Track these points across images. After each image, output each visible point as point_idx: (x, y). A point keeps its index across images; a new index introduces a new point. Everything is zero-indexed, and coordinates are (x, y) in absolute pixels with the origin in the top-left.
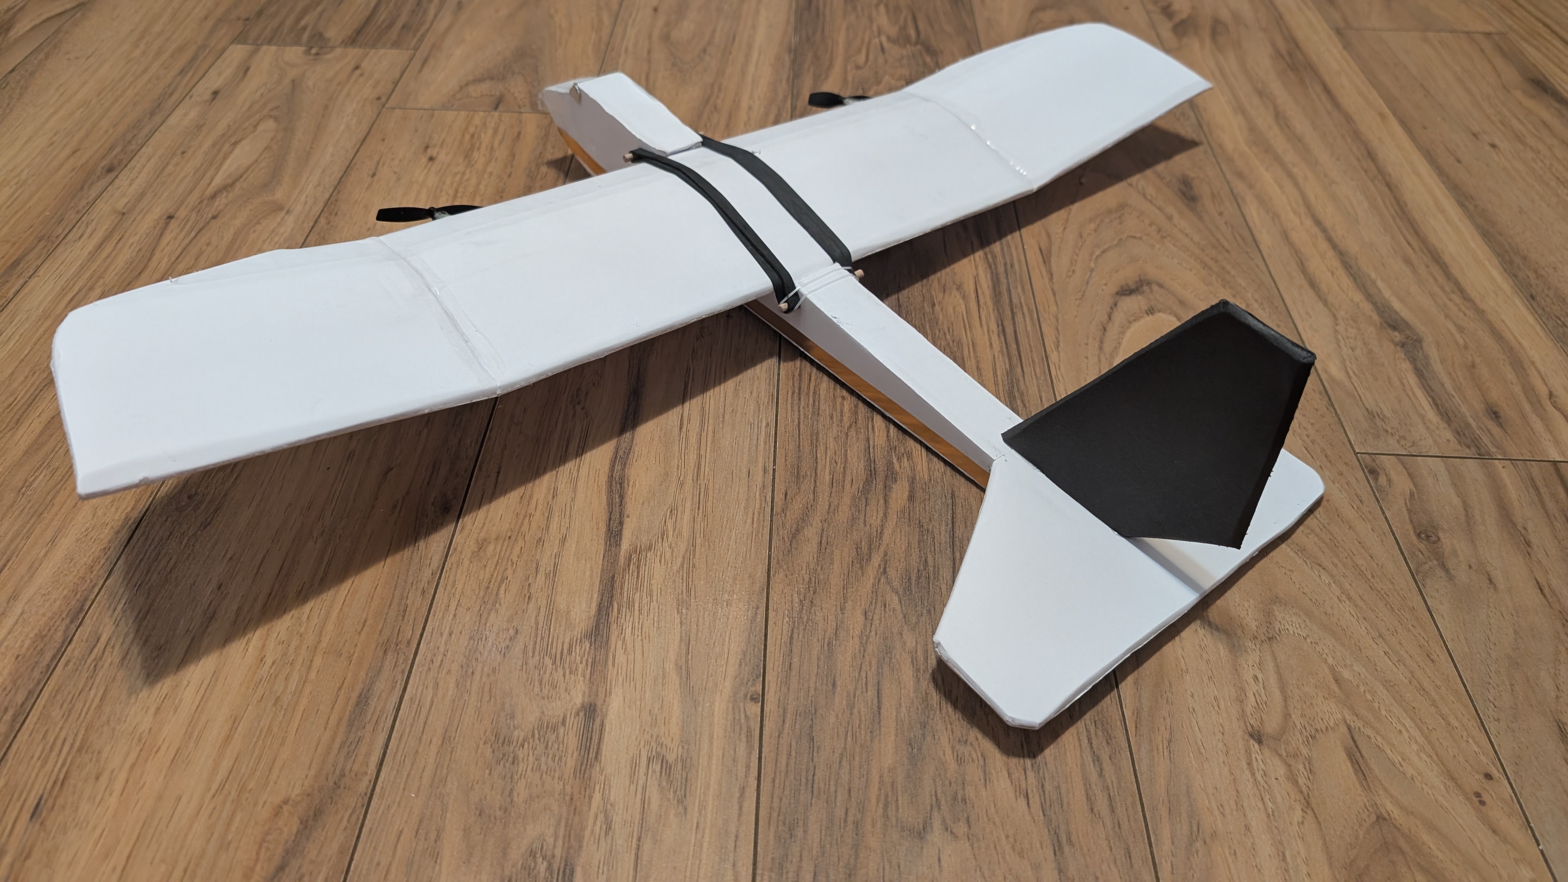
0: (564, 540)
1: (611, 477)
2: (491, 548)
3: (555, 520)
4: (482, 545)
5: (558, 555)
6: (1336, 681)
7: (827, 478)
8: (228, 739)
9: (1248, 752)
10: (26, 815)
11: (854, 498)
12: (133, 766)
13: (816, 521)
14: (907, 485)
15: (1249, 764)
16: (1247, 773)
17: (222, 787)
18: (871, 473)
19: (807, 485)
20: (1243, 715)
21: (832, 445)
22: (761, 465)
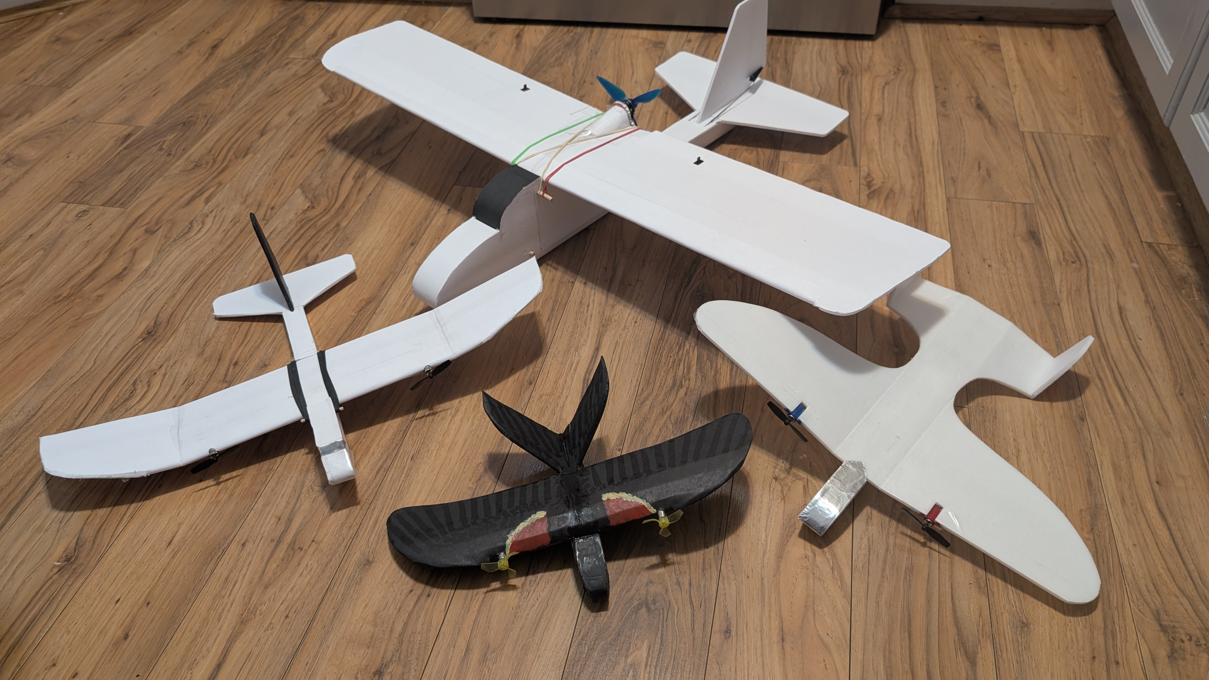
0: (567, 397)
1: (585, 378)
2: (544, 397)
3: (565, 391)
4: (541, 396)
5: (564, 402)
6: (810, 466)
7: (658, 385)
8: (464, 445)
9: (771, 482)
10: (410, 459)
11: (665, 393)
12: (438, 449)
13: (651, 399)
14: (685, 389)
15: (770, 486)
16: (768, 488)
17: (462, 457)
18: (674, 384)
19: (650, 387)
20: (774, 472)
21: (663, 373)
22: (636, 378)
